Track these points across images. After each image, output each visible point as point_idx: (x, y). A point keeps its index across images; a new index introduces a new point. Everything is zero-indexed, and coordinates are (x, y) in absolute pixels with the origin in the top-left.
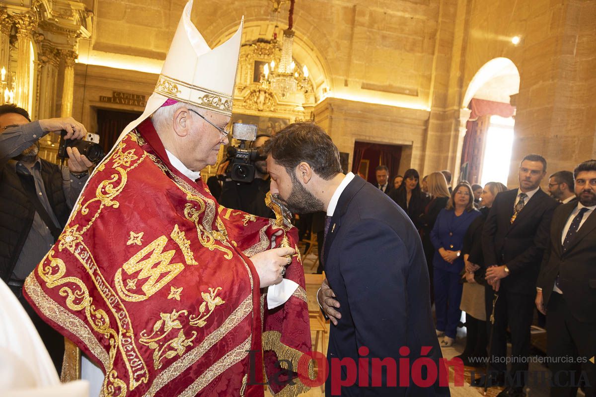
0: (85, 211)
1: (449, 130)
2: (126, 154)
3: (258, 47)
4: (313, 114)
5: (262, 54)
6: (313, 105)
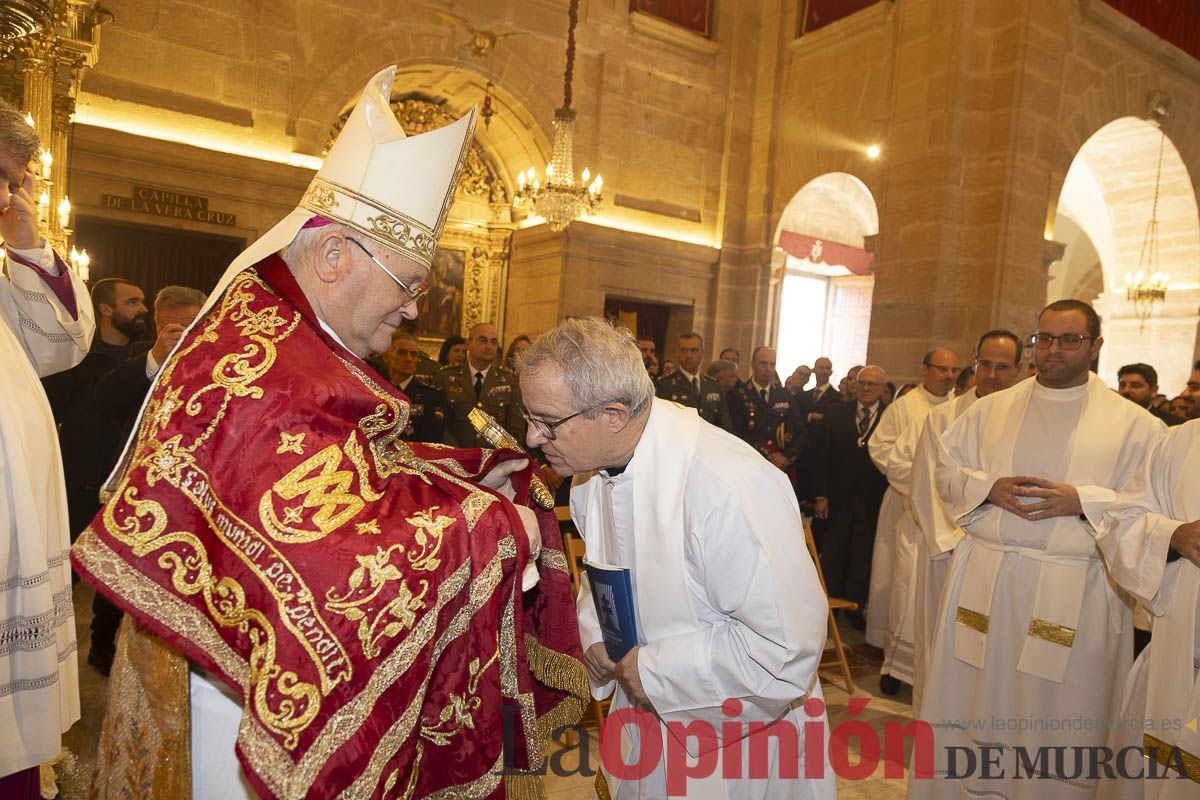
0: (193, 409)
1: (753, 282)
2: (260, 313)
3: (405, 107)
4: (507, 243)
5: (411, 120)
6: (511, 227)
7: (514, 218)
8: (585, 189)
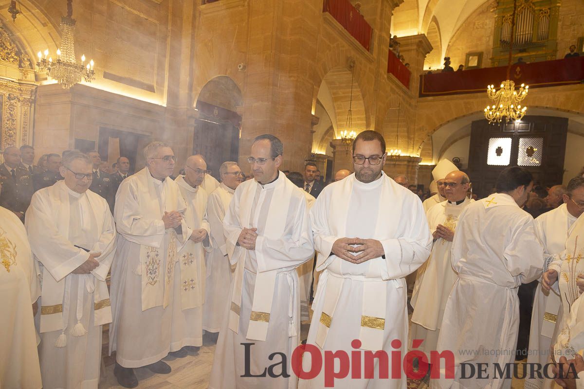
4: (33, 93)
6: (35, 84)
7: (37, 78)
8: (83, 66)
